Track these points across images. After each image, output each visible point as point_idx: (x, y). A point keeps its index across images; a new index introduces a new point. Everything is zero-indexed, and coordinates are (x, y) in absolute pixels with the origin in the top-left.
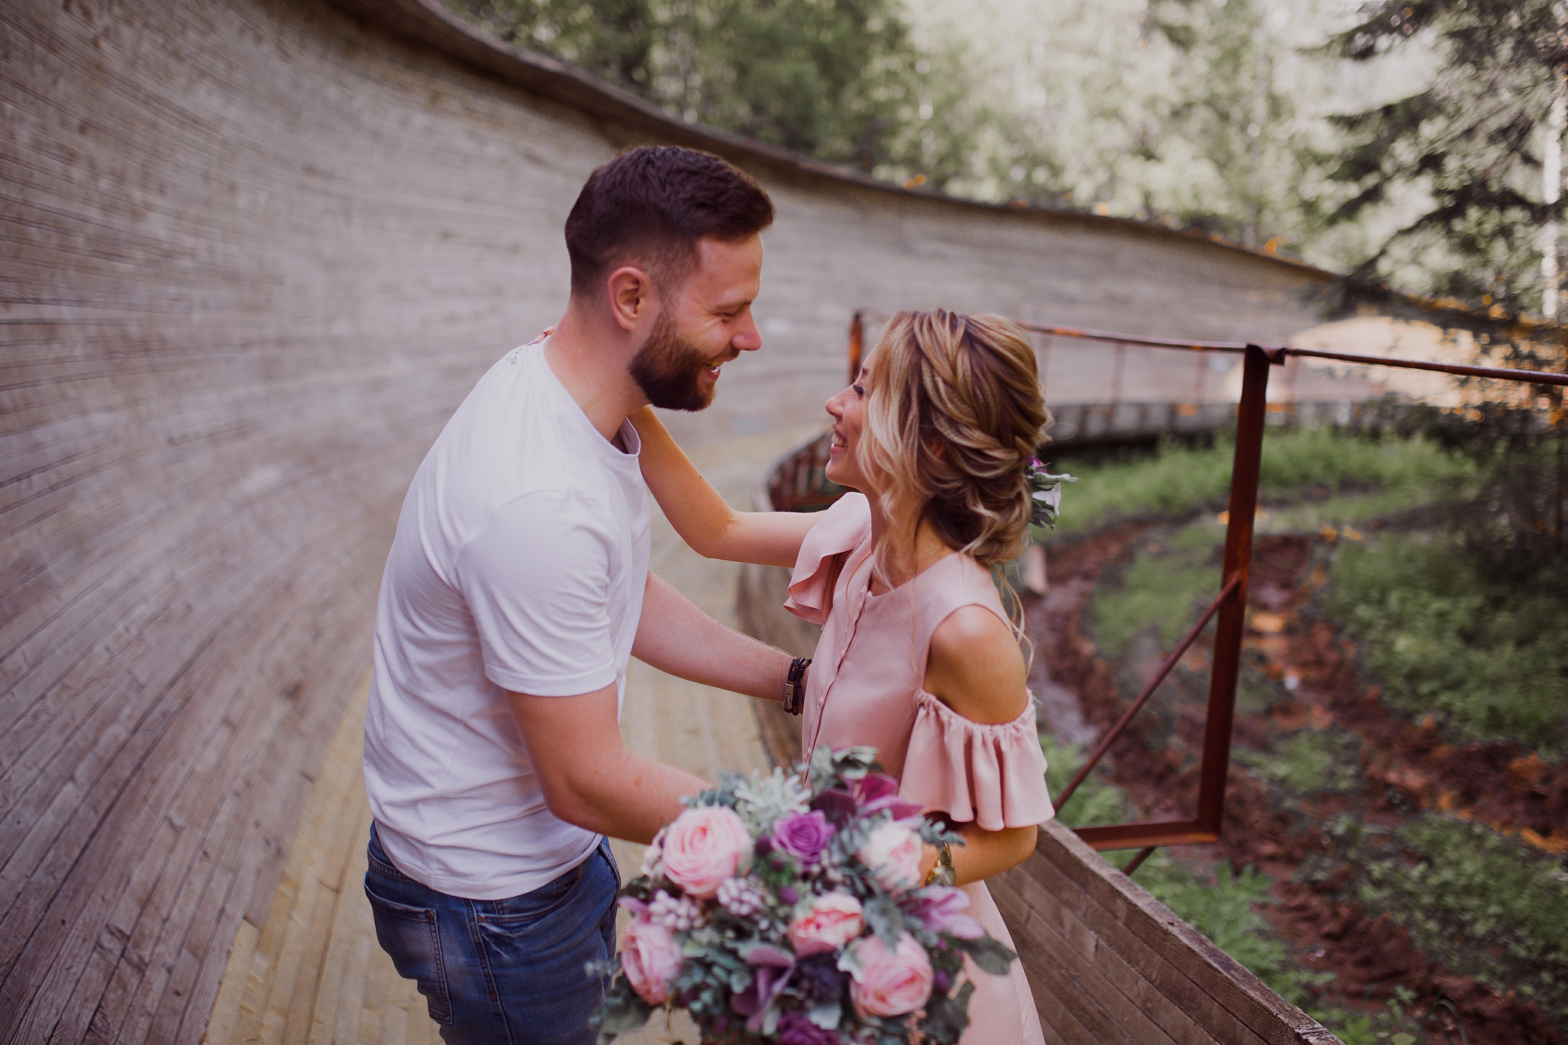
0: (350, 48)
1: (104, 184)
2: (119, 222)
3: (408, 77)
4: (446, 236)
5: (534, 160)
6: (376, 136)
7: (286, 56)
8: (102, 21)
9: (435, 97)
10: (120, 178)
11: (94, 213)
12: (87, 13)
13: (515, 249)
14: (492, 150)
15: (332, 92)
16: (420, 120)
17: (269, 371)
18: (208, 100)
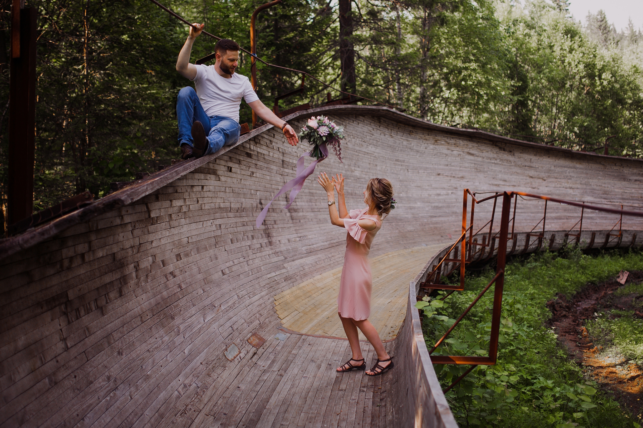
0: (410, 133)
1: (346, 167)
2: (349, 173)
3: (427, 137)
4: (439, 174)
6: (418, 151)
8: (348, 139)
9: (436, 141)
10: (349, 165)
11: (344, 172)
12: (345, 139)
13: (462, 177)
14: (455, 152)
15: (405, 143)
16: (432, 147)
18: (371, 149)
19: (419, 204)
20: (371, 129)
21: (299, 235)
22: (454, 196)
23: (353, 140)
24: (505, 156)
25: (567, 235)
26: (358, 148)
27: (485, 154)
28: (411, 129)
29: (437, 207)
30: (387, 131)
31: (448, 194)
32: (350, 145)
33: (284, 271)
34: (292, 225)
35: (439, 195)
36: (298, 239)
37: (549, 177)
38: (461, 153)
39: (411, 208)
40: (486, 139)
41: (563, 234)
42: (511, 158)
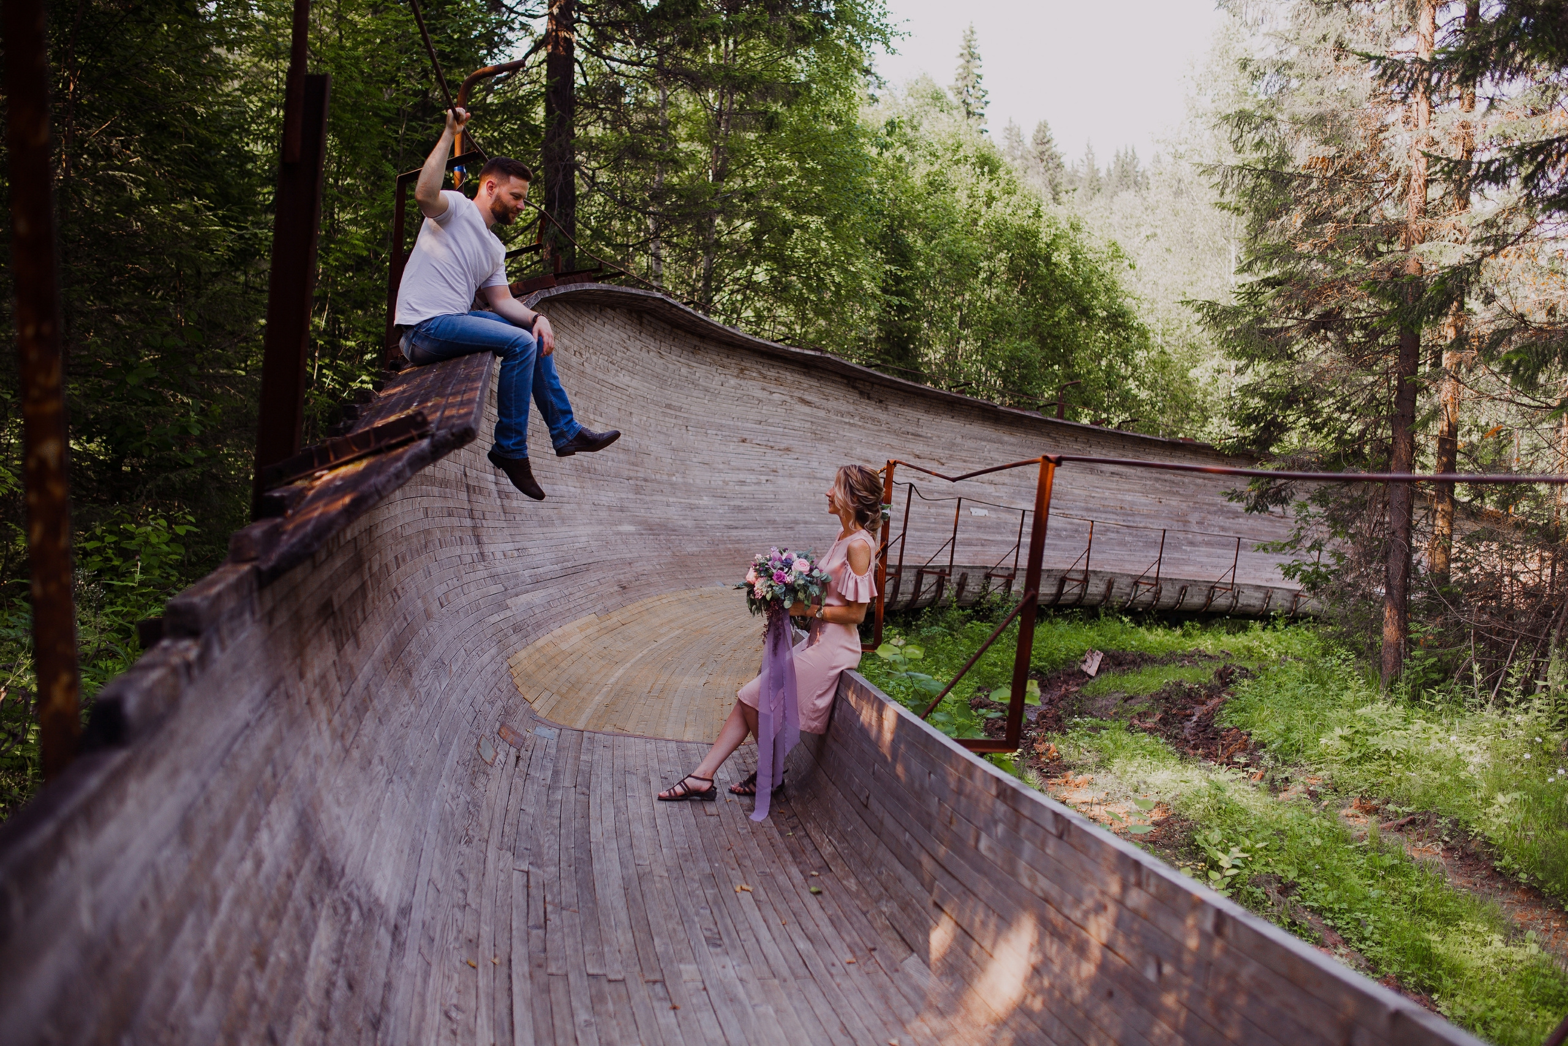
0: (695, 350)
3: (726, 361)
4: (744, 441)
5: (803, 401)
6: (706, 390)
7: (661, 356)
8: (586, 355)
9: (742, 370)
13: (788, 449)
15: (684, 371)
16: (733, 382)
17: (638, 490)
18: (624, 379)
19: (706, 501)
20: (625, 336)
21: (518, 546)
22: (770, 487)
23: (594, 358)
24: (871, 410)
25: (988, 577)
26: (600, 376)
27: (832, 404)
28: (696, 342)
29: (739, 509)
30: (653, 345)
31: (759, 483)
32: (588, 369)
33: (508, 613)
34: (504, 525)
35: (742, 483)
36: (516, 554)
37: (951, 457)
38: (788, 398)
39: (692, 507)
40: (836, 373)
41: (981, 574)
42: (882, 416)
